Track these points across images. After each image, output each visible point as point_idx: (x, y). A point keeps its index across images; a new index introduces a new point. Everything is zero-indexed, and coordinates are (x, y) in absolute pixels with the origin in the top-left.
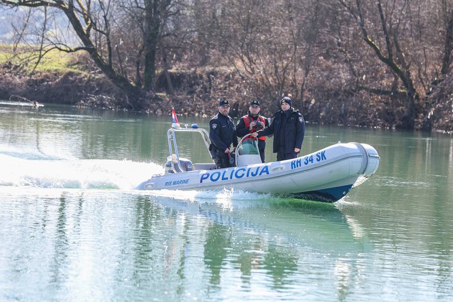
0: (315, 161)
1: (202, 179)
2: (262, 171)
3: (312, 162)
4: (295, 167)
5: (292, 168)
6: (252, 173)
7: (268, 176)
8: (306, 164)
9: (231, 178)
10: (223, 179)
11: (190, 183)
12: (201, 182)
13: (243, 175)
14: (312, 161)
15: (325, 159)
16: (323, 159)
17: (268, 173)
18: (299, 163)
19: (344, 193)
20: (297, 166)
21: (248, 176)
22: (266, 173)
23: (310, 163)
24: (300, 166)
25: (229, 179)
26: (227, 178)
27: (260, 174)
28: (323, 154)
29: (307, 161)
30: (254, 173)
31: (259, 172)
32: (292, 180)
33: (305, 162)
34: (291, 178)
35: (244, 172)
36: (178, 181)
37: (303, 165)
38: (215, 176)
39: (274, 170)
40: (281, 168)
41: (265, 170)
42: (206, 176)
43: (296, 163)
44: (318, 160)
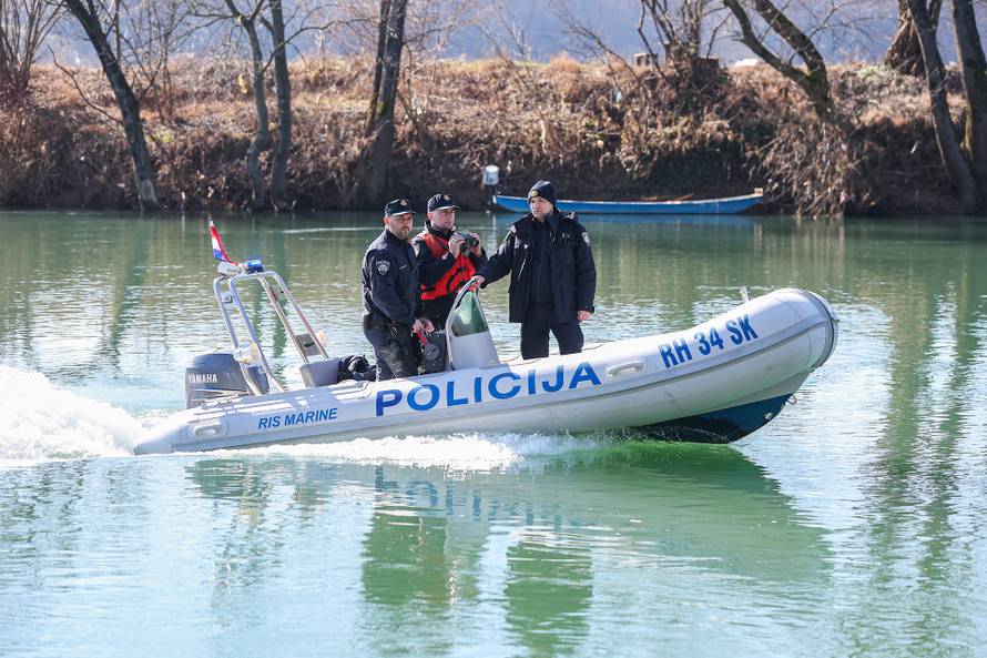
0: (729, 345)
1: (381, 404)
2: (577, 378)
3: (721, 347)
4: (675, 363)
5: (668, 365)
6: (546, 385)
7: (598, 390)
8: (706, 352)
9: (478, 398)
10: (451, 402)
11: (340, 417)
12: (380, 413)
13: (516, 389)
14: (719, 342)
15: (755, 336)
16: (748, 339)
17: (596, 381)
18: (683, 352)
20: (682, 360)
21: (532, 390)
22: (589, 383)
23: (715, 349)
24: (690, 357)
25: (472, 400)
26: (465, 401)
27: (573, 385)
28: (745, 325)
29: (706, 343)
30: (553, 383)
31: (567, 381)
32: (670, 395)
33: (701, 348)
34: (666, 392)
35: (517, 383)
36: (301, 414)
37: (697, 356)
38: (424, 397)
39: (615, 373)
40: (638, 367)
41: (584, 373)
42: (392, 397)
43: (674, 352)
44: (738, 341)
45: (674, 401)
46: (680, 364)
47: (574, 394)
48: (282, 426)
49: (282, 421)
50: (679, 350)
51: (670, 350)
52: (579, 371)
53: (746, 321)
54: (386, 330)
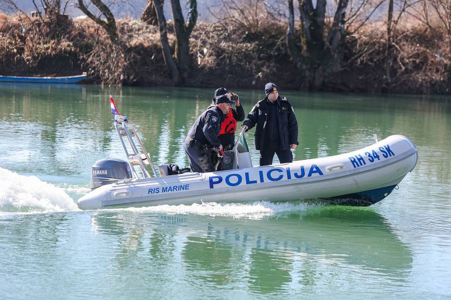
0: (382, 158)
1: (212, 183)
2: (311, 172)
3: (379, 159)
4: (358, 166)
5: (355, 167)
6: (296, 175)
7: (322, 178)
8: (372, 161)
9: (262, 180)
10: (248, 182)
11: (191, 189)
12: (212, 187)
13: (281, 177)
14: (378, 157)
15: (394, 155)
16: (391, 156)
17: (321, 173)
18: (361, 161)
19: (386, 195)
21: (289, 177)
22: (317, 174)
23: (376, 160)
24: (365, 164)
25: (259, 181)
26: (255, 182)
27: (310, 175)
28: (388, 149)
29: (371, 157)
30: (299, 174)
31: (307, 173)
32: (355, 181)
33: (369, 159)
34: (354, 180)
35: (281, 174)
36: (170, 187)
38: (234, 180)
39: (330, 170)
40: (341, 167)
41: (315, 169)
42: (217, 180)
43: (357, 160)
44: (386, 157)
45: (357, 184)
46: (361, 166)
47: (310, 179)
48: (161, 193)
49: (161, 190)
50: (359, 160)
51: (355, 160)
52: (312, 168)
53: (388, 147)
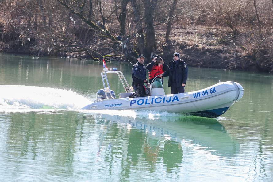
0: (209, 93)
1: (131, 103)
2: (174, 99)
4: (196, 97)
5: (194, 98)
7: (178, 102)
10: (146, 103)
11: (122, 106)
12: (131, 105)
13: (160, 101)
15: (216, 92)
16: (214, 92)
17: (178, 100)
18: (198, 95)
19: (223, 112)
20: (198, 97)
21: (164, 102)
22: (176, 101)
23: (206, 94)
25: (151, 103)
26: (149, 103)
27: (173, 101)
28: (214, 89)
29: (204, 93)
30: (168, 100)
33: (203, 94)
34: (193, 104)
36: (114, 105)
37: (201, 95)
38: (141, 102)
39: (182, 99)
40: (187, 98)
41: (176, 98)
42: (134, 101)
43: (196, 94)
44: (212, 93)
45: (196, 106)
47: (173, 103)
48: (110, 107)
54: (137, 86)
